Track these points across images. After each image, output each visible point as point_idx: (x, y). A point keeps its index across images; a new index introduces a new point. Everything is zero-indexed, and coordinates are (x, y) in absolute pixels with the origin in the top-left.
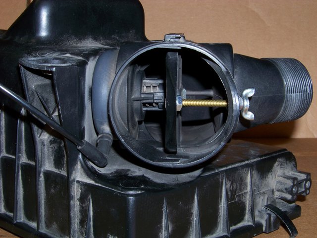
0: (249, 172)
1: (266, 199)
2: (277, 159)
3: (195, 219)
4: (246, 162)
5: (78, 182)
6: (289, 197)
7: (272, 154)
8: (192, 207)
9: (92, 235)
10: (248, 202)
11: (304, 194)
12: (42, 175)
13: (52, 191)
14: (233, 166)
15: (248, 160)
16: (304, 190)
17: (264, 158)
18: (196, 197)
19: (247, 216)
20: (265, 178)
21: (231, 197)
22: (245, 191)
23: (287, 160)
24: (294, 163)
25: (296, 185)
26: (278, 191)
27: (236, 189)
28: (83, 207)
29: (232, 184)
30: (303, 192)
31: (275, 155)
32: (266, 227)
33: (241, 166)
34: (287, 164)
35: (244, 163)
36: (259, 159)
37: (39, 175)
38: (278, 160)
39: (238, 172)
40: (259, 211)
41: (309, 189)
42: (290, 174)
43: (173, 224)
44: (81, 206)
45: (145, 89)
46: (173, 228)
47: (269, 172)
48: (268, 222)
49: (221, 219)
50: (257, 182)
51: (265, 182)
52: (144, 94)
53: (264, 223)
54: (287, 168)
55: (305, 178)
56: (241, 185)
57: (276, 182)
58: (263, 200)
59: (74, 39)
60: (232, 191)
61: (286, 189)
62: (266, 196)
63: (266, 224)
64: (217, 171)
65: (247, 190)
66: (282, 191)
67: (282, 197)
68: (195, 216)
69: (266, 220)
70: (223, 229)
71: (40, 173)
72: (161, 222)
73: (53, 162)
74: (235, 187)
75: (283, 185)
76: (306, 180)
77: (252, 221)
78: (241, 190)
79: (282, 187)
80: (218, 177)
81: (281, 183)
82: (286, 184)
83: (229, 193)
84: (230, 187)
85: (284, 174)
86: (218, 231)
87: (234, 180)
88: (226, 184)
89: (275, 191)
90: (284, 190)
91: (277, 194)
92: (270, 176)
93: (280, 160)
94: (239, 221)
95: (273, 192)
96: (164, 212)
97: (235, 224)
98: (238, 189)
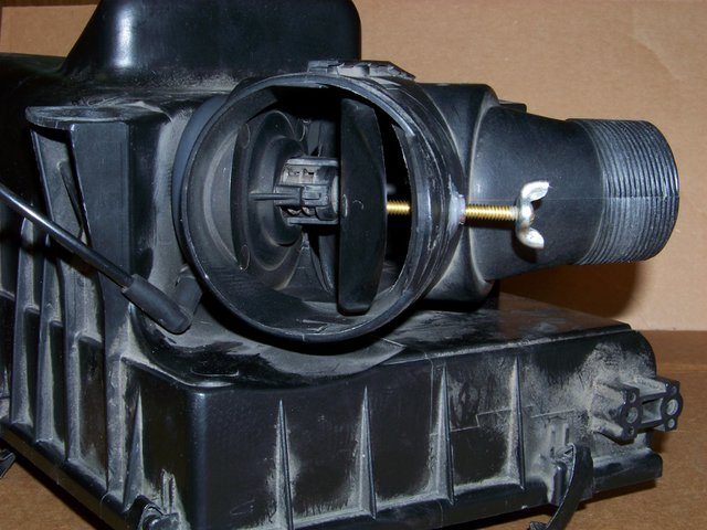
0: (515, 367)
1: (564, 431)
2: (596, 344)
3: (362, 456)
4: (511, 345)
5: (124, 360)
6: (618, 430)
7: (583, 332)
8: (354, 430)
9: (142, 471)
10: (511, 433)
11: (661, 428)
12: (75, 345)
13: (90, 379)
14: (472, 351)
15: (515, 340)
16: (660, 418)
17: (560, 339)
18: (364, 409)
19: (510, 465)
20: (562, 384)
21: (462, 417)
22: (503, 408)
23: (624, 349)
24: (647, 358)
25: (635, 404)
26: (597, 415)
27: (477, 403)
28: (129, 413)
29: (465, 389)
30: (658, 423)
31: (593, 334)
32: (555, 492)
33: (492, 352)
34: (625, 358)
35: (503, 347)
36: (548, 340)
37: (71, 345)
38: (599, 346)
39: (483, 363)
40: (543, 457)
41: (676, 416)
42: (635, 380)
43: (302, 460)
44: (128, 412)
45: (285, 177)
46: (302, 468)
47: (572, 371)
48: (559, 482)
49: (435, 464)
50: (539, 392)
51: (560, 393)
52: (282, 186)
53: (550, 483)
54: (625, 368)
55: (664, 391)
56: (490, 393)
57: (592, 395)
58: (553, 432)
59: (185, 75)
60: (465, 406)
61: (611, 412)
62: (565, 426)
63: (555, 486)
64: (426, 357)
65: (508, 405)
66: (604, 417)
67: (604, 431)
68: (362, 449)
69: (555, 478)
70: (440, 485)
71: (71, 341)
72: (271, 454)
73: (95, 321)
74: (473, 396)
75: (605, 404)
76: (667, 397)
77: (518, 475)
78: (490, 405)
79: (604, 408)
80: (425, 370)
81: (602, 398)
82: (613, 400)
83: (459, 409)
84: (460, 395)
85: (617, 379)
86: (428, 488)
87: (472, 382)
88: (449, 389)
89: (589, 415)
90: (608, 416)
91: (595, 424)
92: (575, 380)
93: (605, 346)
94: (489, 475)
95: (584, 417)
96: (278, 432)
97: (476, 480)
98: (483, 401)
